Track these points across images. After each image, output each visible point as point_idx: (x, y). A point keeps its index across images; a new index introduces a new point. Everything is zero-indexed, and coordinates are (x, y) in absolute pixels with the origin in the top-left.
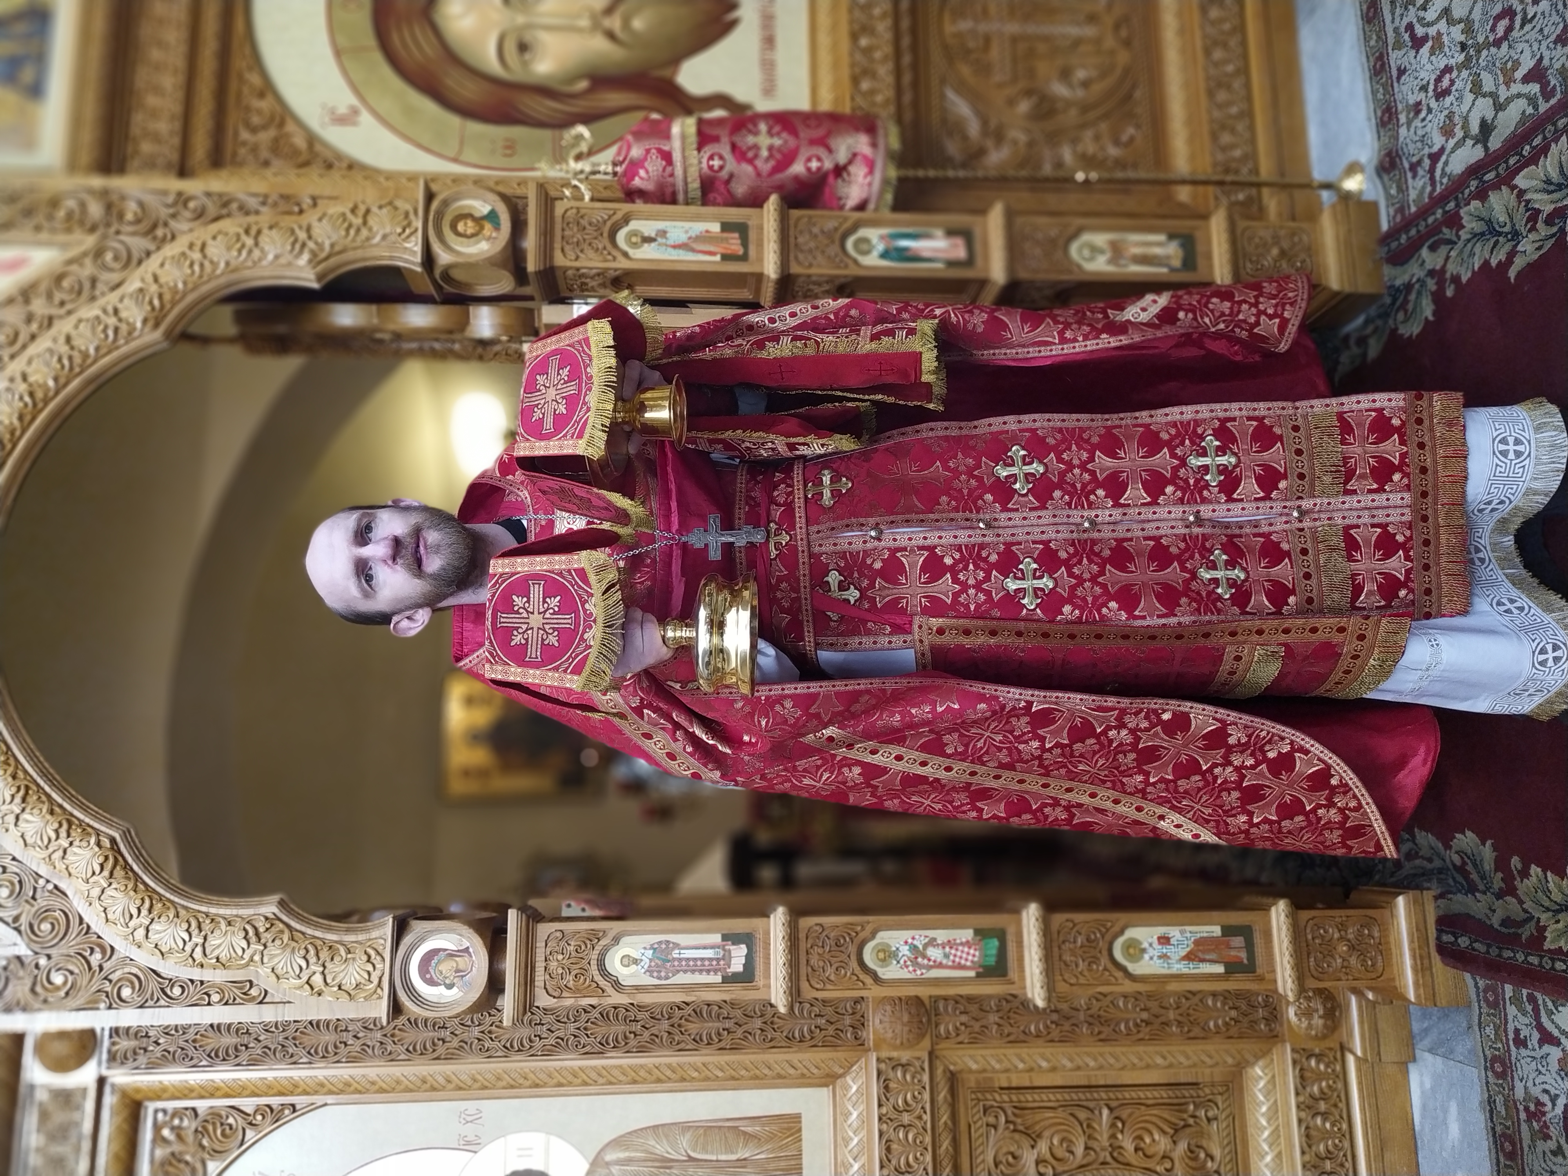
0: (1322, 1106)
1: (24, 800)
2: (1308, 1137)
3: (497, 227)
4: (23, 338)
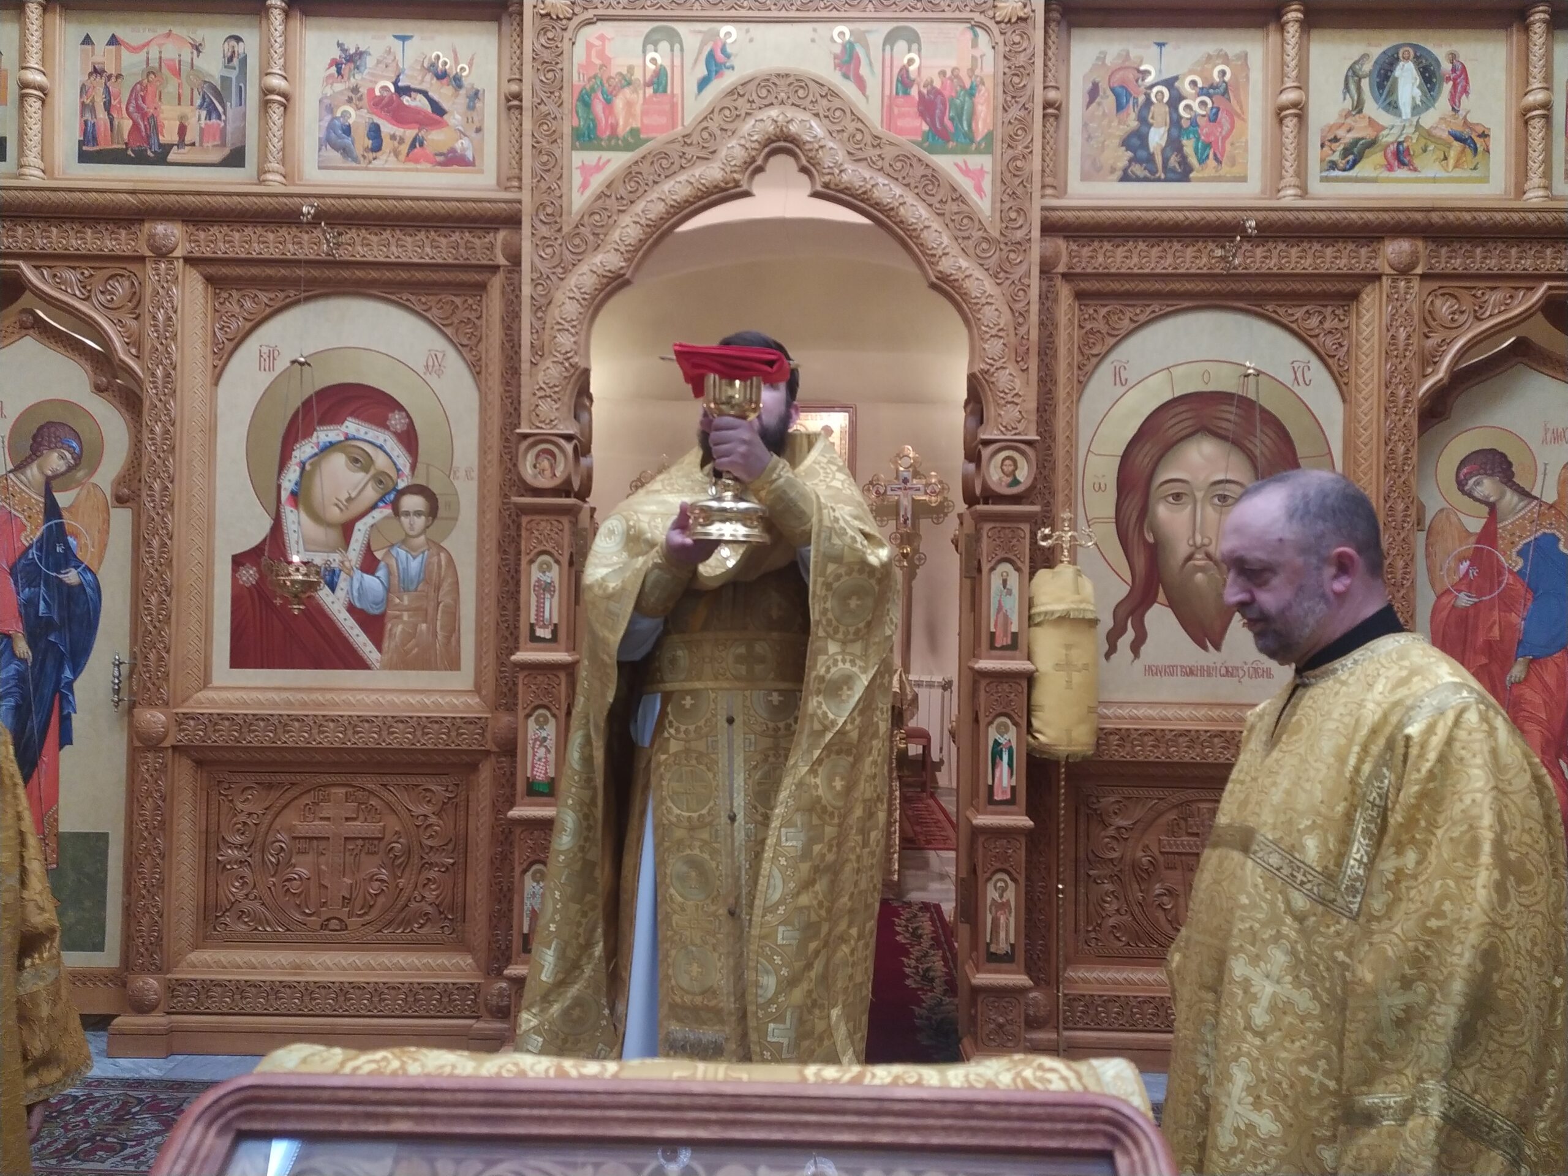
0: (445, 1000)
1: (648, 226)
2: (428, 988)
3: (1010, 485)
4: (930, 200)
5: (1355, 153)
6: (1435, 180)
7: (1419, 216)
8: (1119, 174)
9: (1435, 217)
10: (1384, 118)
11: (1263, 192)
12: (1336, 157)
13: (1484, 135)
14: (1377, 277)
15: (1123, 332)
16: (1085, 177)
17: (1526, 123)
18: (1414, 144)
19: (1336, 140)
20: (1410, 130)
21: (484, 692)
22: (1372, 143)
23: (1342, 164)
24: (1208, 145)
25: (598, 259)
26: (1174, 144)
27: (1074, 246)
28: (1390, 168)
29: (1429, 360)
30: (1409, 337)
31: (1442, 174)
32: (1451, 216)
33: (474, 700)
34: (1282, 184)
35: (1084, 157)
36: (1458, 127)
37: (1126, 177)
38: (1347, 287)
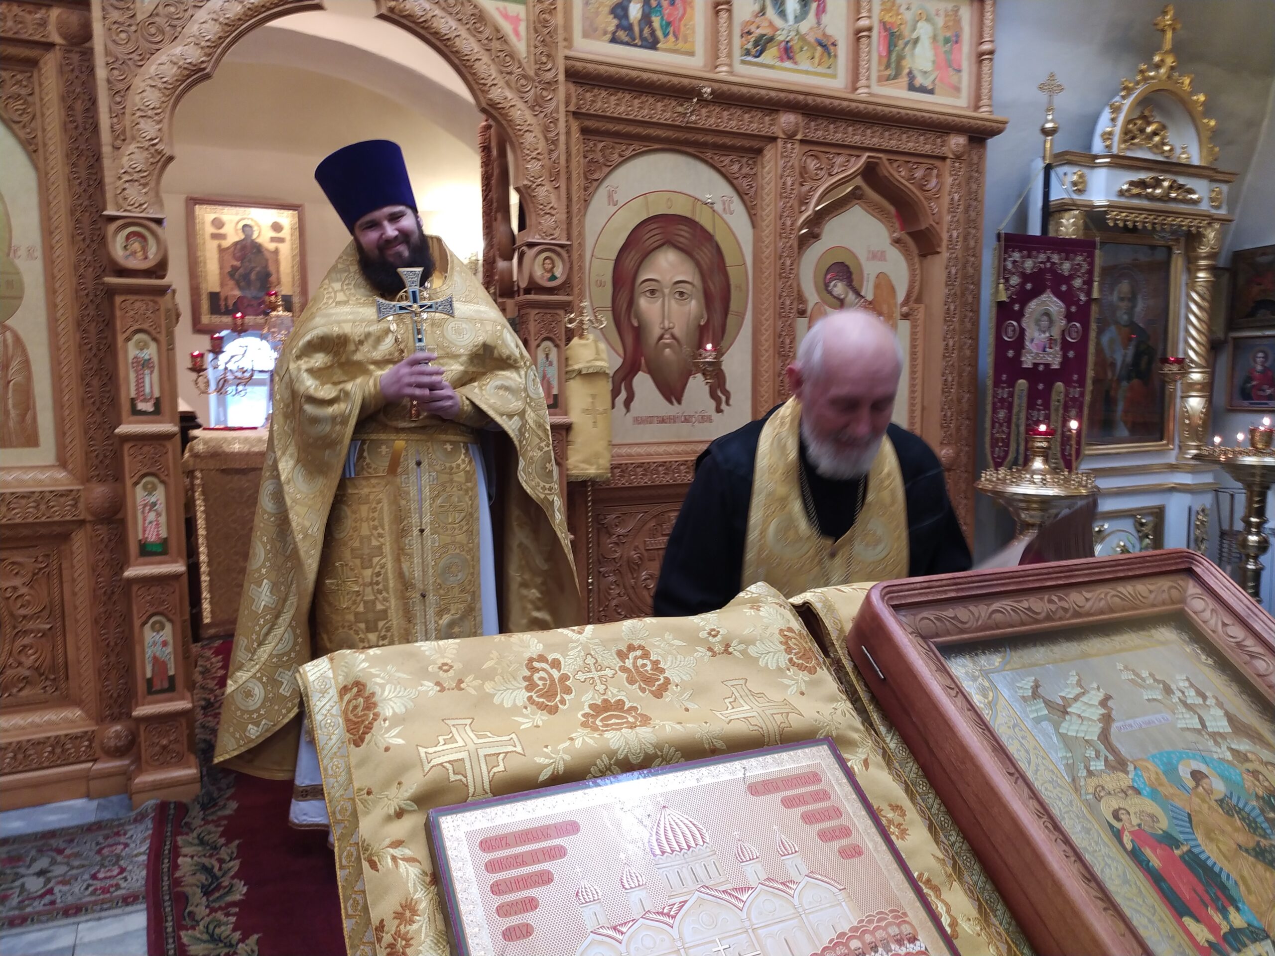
0: (58, 751)
1: (226, 24)
2: (38, 743)
3: (549, 279)
4: (479, 36)
5: (762, 44)
6: (807, 72)
7: (801, 97)
8: (609, 36)
9: (810, 99)
10: (778, 22)
11: (705, 66)
12: (749, 46)
13: (834, 44)
14: (773, 139)
15: (614, 163)
16: (586, 35)
17: (859, 39)
18: (795, 44)
19: (749, 33)
20: (793, 34)
21: (70, 467)
22: (771, 39)
23: (753, 51)
24: (669, 24)
25: (178, 50)
26: (646, 19)
27: (580, 90)
28: (782, 60)
29: (804, 201)
30: (793, 184)
31: (811, 69)
32: (819, 100)
33: (61, 475)
34: (719, 62)
35: (585, 18)
36: (820, 37)
37: (614, 40)
38: (756, 144)
